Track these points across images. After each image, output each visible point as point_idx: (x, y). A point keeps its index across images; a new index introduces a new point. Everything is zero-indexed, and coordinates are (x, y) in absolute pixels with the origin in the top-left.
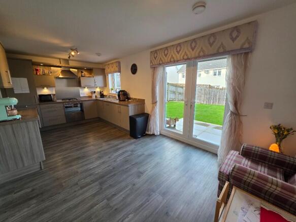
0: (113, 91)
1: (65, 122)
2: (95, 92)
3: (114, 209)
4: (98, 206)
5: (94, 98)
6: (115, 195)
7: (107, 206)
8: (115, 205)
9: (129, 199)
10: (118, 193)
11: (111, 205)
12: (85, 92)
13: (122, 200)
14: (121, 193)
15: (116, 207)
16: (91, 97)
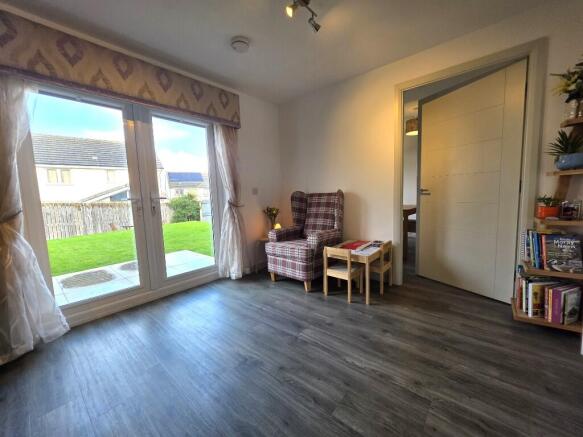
3: (348, 388)
4: (354, 428)
6: (316, 400)
7: (347, 404)
8: (339, 389)
9: (320, 369)
10: (310, 393)
11: (342, 397)
13: (326, 380)
14: (309, 387)
15: (342, 386)
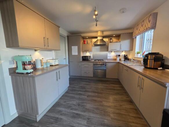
0: (139, 55)
1: (92, 76)
2: (119, 55)
5: (118, 60)
12: (111, 55)
16: (116, 59)
